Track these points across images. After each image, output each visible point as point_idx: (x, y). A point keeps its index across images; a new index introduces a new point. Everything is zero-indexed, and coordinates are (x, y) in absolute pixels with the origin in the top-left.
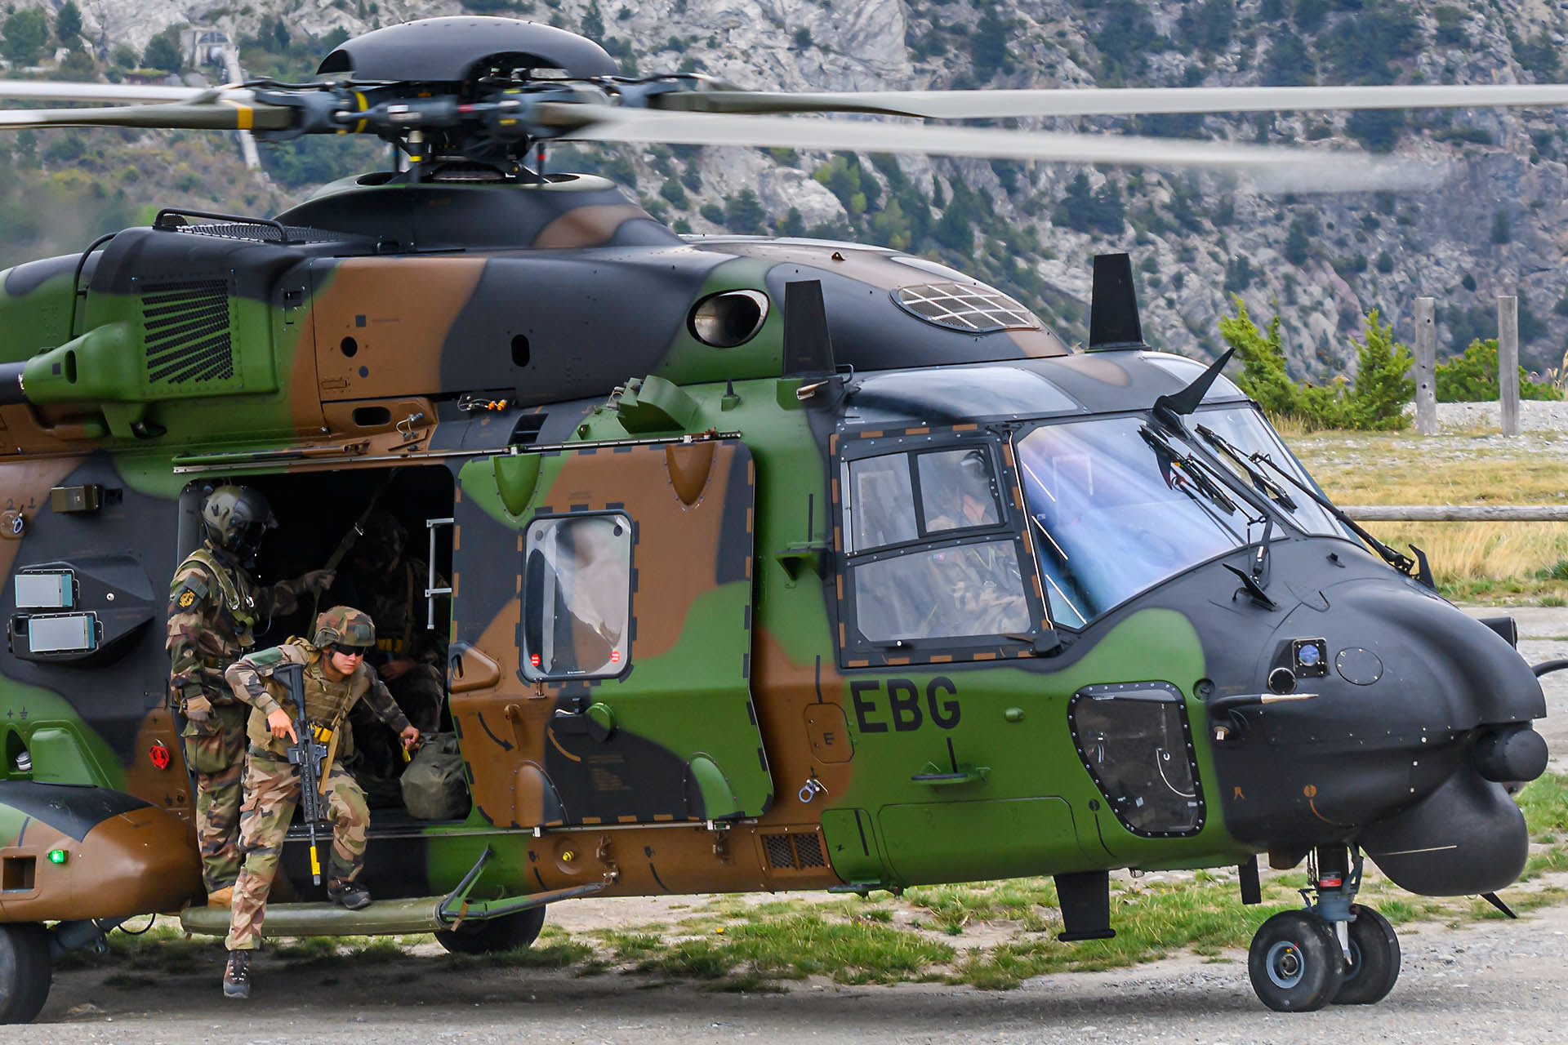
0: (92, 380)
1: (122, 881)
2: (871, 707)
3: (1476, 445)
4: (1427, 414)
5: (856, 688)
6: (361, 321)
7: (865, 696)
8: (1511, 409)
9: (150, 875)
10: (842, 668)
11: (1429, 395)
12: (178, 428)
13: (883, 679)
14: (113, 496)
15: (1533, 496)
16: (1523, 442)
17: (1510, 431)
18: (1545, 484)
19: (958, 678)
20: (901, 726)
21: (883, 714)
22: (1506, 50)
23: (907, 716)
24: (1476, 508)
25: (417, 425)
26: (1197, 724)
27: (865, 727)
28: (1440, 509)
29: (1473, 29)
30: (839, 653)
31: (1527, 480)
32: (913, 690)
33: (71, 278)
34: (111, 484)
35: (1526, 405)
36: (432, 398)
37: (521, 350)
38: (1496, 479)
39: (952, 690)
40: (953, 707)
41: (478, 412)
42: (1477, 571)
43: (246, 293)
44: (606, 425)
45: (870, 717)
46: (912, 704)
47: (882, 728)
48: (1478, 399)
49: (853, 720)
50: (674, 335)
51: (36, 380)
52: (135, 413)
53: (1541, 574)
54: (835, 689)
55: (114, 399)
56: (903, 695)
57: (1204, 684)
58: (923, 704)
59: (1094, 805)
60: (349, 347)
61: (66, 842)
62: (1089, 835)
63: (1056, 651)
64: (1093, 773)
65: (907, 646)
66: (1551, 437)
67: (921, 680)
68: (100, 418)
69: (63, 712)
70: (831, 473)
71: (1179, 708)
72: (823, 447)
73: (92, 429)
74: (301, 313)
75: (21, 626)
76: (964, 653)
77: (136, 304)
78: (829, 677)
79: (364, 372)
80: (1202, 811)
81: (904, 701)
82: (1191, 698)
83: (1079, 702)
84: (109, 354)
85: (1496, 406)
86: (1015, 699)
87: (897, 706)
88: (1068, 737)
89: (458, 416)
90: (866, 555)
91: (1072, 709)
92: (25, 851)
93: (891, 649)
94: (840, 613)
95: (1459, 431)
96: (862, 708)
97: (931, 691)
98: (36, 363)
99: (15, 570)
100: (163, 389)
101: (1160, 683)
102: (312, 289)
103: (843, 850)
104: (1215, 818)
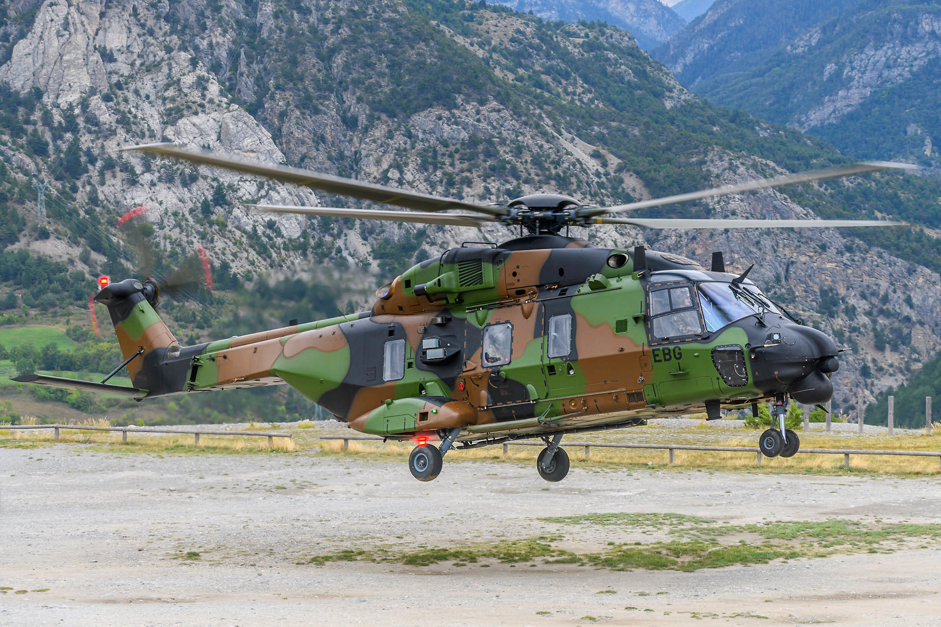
0: (445, 286)
1: (452, 417)
2: (658, 355)
3: (819, 434)
4: (807, 425)
5: (654, 351)
6: (518, 267)
7: (656, 353)
8: (829, 425)
9: (461, 416)
10: (650, 346)
11: (807, 420)
12: (467, 299)
13: (661, 348)
14: (449, 320)
15: (834, 447)
16: (832, 433)
17: (828, 430)
18: (838, 444)
19: (682, 346)
20: (666, 360)
21: (661, 357)
22: (831, 332)
23: (667, 357)
24: (819, 450)
25: (533, 293)
26: (746, 356)
27: (656, 361)
28: (809, 450)
29: (822, 326)
30: (649, 341)
31: (832, 443)
32: (669, 350)
33: (438, 262)
34: (448, 317)
35: (833, 424)
36: (537, 286)
37: (561, 272)
38: (824, 443)
39: (680, 349)
40: (680, 354)
41: (550, 289)
42: (819, 467)
43: (487, 261)
44: (585, 288)
45: (657, 358)
46: (669, 354)
47: (660, 361)
48: (820, 422)
49: (653, 360)
50: (602, 266)
51: (429, 288)
52: (456, 296)
53: (836, 468)
54: (647, 351)
55: (450, 292)
56: (667, 351)
57: (748, 345)
58: (672, 354)
59: (718, 379)
60: (515, 274)
61: (437, 407)
62: (716, 387)
63: (708, 338)
64: (718, 370)
65: (667, 339)
66: (839, 432)
67: (671, 347)
68: (446, 299)
69: (435, 377)
70: (647, 295)
71: (741, 352)
72: (645, 289)
73: (444, 302)
74: (501, 266)
75: (425, 353)
76: (683, 339)
77: (457, 266)
78: (646, 348)
79: (519, 280)
80: (747, 379)
81: (667, 353)
82: (745, 349)
83: (714, 351)
84: (449, 280)
85: (825, 424)
86: (696, 351)
87: (665, 354)
88: (711, 360)
89: (544, 291)
90: (656, 316)
91: (712, 353)
92: (425, 411)
93: (664, 339)
94: (649, 331)
95: (814, 430)
96: (655, 356)
97: (674, 350)
98: (429, 283)
99: (423, 338)
100: (464, 288)
101: (736, 345)
102: (505, 260)
103: (649, 396)
104: (750, 380)
